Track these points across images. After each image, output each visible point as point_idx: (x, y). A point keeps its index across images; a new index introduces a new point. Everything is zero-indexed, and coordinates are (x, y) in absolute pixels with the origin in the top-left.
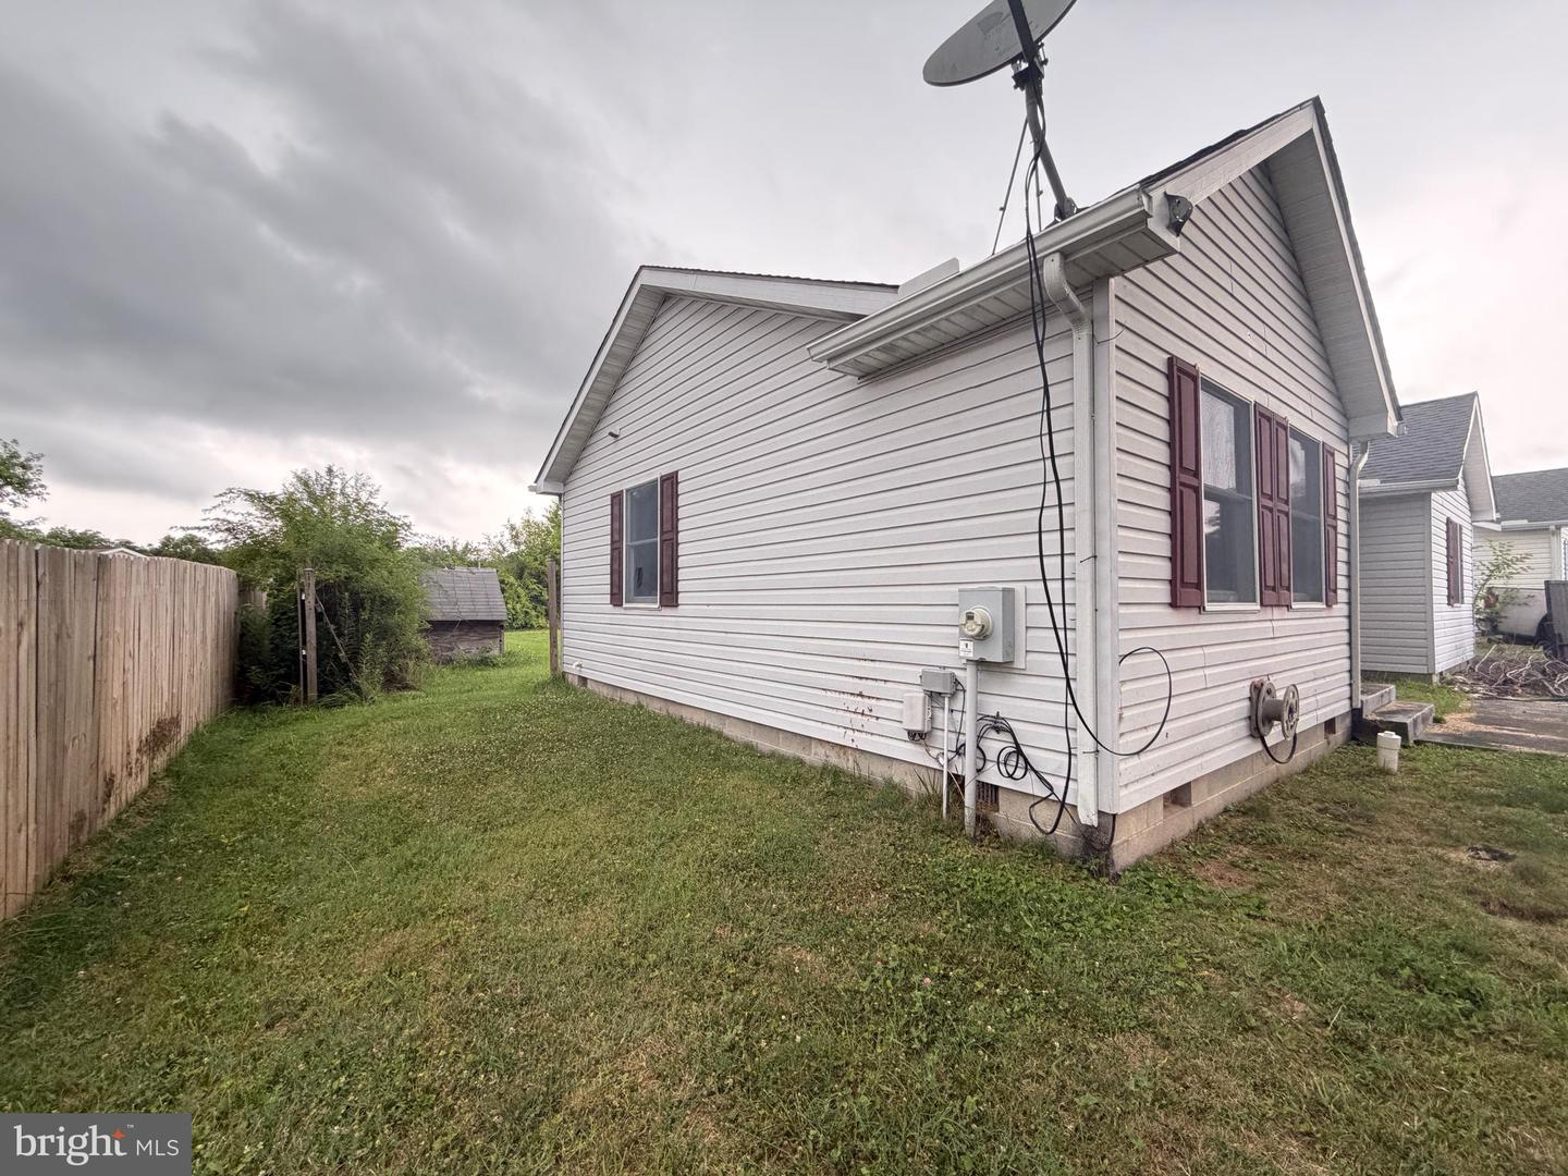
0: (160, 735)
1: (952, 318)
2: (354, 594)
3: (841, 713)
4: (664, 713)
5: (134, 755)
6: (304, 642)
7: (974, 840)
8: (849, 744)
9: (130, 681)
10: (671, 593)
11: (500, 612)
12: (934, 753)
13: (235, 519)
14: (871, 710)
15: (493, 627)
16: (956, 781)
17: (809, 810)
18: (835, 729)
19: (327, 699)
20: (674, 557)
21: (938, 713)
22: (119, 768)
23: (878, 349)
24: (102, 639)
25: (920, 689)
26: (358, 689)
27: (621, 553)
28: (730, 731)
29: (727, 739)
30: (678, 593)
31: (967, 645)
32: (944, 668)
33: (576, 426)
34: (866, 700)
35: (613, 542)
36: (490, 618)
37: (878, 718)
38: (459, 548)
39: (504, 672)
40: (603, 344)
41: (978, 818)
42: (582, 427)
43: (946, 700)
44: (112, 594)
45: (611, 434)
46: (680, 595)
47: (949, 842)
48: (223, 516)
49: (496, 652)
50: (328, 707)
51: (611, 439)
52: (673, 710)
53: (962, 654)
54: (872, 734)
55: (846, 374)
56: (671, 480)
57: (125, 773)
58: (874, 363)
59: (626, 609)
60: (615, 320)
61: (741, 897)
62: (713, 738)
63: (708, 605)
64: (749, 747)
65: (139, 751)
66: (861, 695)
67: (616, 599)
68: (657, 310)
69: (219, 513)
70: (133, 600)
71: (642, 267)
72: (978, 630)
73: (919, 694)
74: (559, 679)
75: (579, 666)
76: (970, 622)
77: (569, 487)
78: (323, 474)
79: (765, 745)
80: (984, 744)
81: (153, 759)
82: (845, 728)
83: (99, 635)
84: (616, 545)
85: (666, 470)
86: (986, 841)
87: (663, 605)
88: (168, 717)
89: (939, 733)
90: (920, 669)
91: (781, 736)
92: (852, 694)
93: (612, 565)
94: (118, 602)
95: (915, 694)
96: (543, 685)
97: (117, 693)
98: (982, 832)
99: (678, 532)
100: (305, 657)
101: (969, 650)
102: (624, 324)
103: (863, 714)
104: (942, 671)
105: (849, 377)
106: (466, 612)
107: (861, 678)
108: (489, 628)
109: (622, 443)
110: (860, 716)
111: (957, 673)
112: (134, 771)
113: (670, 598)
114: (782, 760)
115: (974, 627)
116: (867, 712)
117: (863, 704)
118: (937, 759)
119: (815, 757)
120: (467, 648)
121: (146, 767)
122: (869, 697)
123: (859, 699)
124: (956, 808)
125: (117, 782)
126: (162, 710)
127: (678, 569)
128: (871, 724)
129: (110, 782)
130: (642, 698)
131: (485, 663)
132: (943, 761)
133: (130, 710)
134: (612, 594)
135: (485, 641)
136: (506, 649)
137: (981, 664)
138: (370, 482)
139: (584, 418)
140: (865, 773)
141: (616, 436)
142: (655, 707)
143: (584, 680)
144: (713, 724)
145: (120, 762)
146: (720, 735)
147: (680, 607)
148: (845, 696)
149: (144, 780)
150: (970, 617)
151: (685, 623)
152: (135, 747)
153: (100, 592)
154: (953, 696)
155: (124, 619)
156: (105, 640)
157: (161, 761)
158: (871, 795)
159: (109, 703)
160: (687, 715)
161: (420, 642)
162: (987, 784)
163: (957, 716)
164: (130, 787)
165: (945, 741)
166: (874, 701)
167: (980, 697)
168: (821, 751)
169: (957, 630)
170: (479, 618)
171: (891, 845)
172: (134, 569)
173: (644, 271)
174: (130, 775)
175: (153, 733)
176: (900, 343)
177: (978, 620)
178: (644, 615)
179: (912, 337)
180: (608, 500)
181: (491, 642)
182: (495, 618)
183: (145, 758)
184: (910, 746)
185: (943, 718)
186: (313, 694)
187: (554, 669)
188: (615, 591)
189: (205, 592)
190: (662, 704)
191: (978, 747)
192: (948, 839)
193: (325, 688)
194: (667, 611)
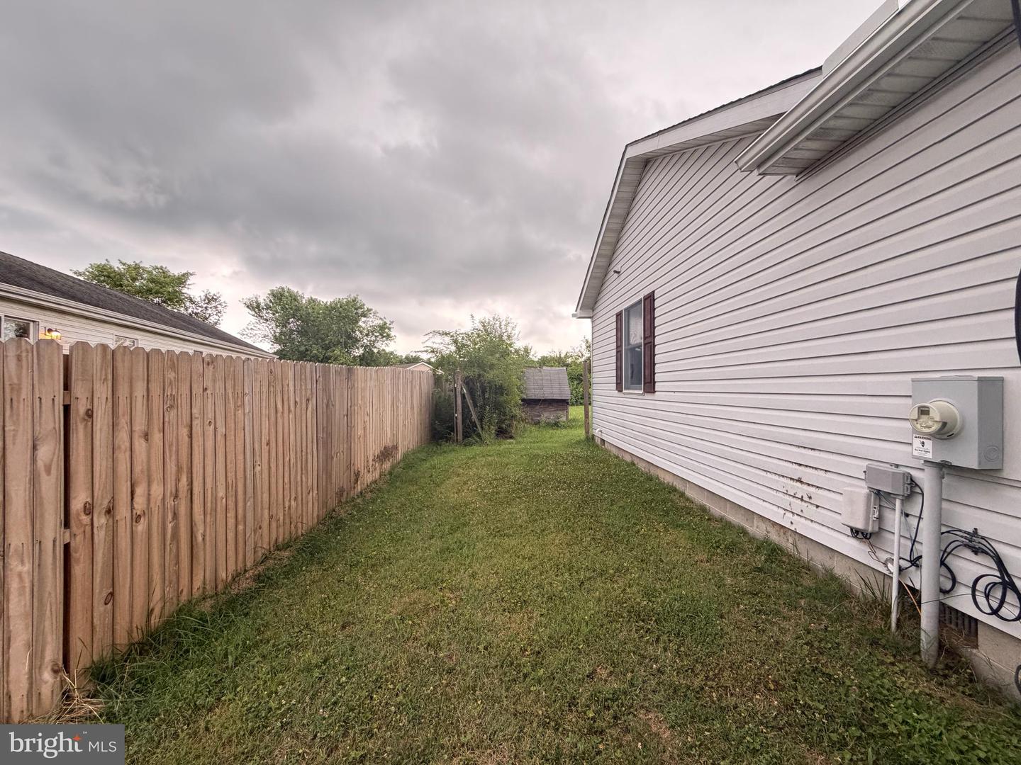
0: (386, 454)
1: (897, 71)
2: (482, 384)
3: (780, 495)
4: (647, 470)
5: (371, 463)
6: (456, 410)
7: (933, 672)
8: (788, 525)
9: (368, 427)
10: (651, 382)
11: (566, 394)
12: (884, 556)
13: (435, 346)
14: (810, 498)
15: (562, 404)
16: (909, 596)
17: (729, 581)
18: (775, 508)
19: (467, 441)
20: (653, 355)
21: (888, 514)
22: (363, 468)
23: (807, 139)
24: (351, 407)
25: (863, 484)
26: (479, 436)
27: (621, 355)
28: (690, 493)
29: (688, 499)
30: (655, 382)
31: (923, 444)
32: (897, 466)
33: (595, 271)
34: (805, 487)
35: (617, 347)
36: (560, 398)
37: (818, 507)
38: (563, 356)
39: (564, 432)
40: (607, 210)
41: (941, 646)
42: (598, 271)
43: (898, 503)
44: (356, 386)
45: (615, 272)
46: (657, 384)
47: (893, 664)
48: (431, 345)
49: (564, 419)
50: (465, 445)
51: (616, 275)
52: (653, 471)
53: (915, 453)
54: (812, 521)
55: (786, 175)
56: (650, 298)
57: (366, 471)
58: (807, 155)
59: (624, 394)
60: (613, 191)
61: (630, 646)
62: (675, 497)
63: (674, 392)
64: (703, 509)
65: (374, 460)
66: (799, 481)
67: (619, 387)
68: (641, 175)
69: (428, 343)
70: (368, 388)
71: (627, 146)
72: (935, 427)
73: (862, 490)
74: (590, 439)
75: (601, 431)
76: (924, 418)
77: (595, 312)
78: (491, 319)
79: (716, 510)
80: (954, 563)
81: (382, 465)
82: (785, 510)
83: (349, 405)
84: (619, 350)
85: (647, 292)
86: (953, 679)
87: (646, 392)
88: (390, 445)
89: (888, 536)
90: (866, 463)
91: (728, 505)
92: (791, 479)
93: (617, 363)
94: (360, 390)
95: (857, 490)
96: (578, 442)
97: (360, 432)
98: (947, 667)
99: (654, 337)
100: (456, 417)
101: (928, 450)
102: (618, 191)
103: (802, 499)
104: (894, 469)
105: (789, 177)
106: (548, 394)
107: (800, 465)
108: (561, 404)
109: (623, 276)
110: (799, 502)
111: (914, 473)
112: (371, 470)
113: (650, 387)
114: (728, 525)
115: (930, 423)
116: (806, 498)
117: (802, 490)
118: (885, 564)
119: (757, 530)
120: (547, 416)
121: (378, 469)
122: (809, 485)
123: (798, 484)
124: (908, 624)
125: (361, 474)
126: (388, 442)
127: (654, 364)
128: (810, 511)
129: (357, 474)
130: (634, 458)
131: (556, 425)
132: (893, 568)
133: (368, 441)
134: (617, 384)
135: (557, 412)
136: (570, 417)
137: (944, 468)
138: (512, 321)
139: (601, 264)
140: (804, 557)
141: (618, 272)
142: (641, 466)
143: (603, 441)
144: (678, 485)
145: (363, 464)
146: (682, 495)
147: (656, 393)
148: (784, 480)
149: (376, 474)
150: (924, 411)
151: (659, 405)
152: (371, 459)
153: (350, 384)
154: (908, 498)
155: (363, 397)
156: (352, 408)
157: (387, 466)
158: (807, 582)
159: (356, 437)
160: (661, 475)
161: (517, 412)
162: (957, 611)
163: (914, 522)
164: (368, 478)
165: (895, 545)
166: (813, 489)
167: (945, 505)
168: (763, 526)
169: (908, 425)
170: (554, 398)
171: (807, 644)
172: (368, 373)
173: (629, 148)
174: (369, 472)
175: (381, 452)
176: (832, 124)
177: (936, 415)
178: (634, 399)
179: (847, 112)
180: (614, 318)
181: (560, 412)
182: (563, 398)
183: (377, 465)
184: (854, 542)
185: (894, 519)
186: (460, 437)
187: (587, 432)
188: (619, 382)
189: (412, 384)
190: (647, 465)
191: (943, 563)
192: (892, 659)
193: (466, 436)
194: (648, 396)
